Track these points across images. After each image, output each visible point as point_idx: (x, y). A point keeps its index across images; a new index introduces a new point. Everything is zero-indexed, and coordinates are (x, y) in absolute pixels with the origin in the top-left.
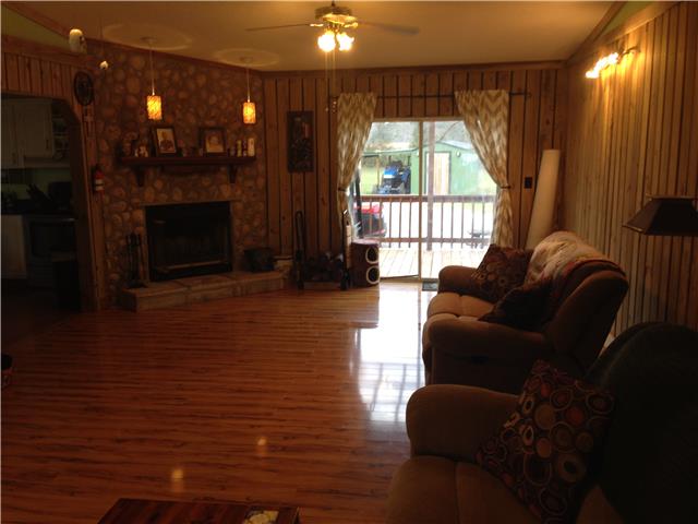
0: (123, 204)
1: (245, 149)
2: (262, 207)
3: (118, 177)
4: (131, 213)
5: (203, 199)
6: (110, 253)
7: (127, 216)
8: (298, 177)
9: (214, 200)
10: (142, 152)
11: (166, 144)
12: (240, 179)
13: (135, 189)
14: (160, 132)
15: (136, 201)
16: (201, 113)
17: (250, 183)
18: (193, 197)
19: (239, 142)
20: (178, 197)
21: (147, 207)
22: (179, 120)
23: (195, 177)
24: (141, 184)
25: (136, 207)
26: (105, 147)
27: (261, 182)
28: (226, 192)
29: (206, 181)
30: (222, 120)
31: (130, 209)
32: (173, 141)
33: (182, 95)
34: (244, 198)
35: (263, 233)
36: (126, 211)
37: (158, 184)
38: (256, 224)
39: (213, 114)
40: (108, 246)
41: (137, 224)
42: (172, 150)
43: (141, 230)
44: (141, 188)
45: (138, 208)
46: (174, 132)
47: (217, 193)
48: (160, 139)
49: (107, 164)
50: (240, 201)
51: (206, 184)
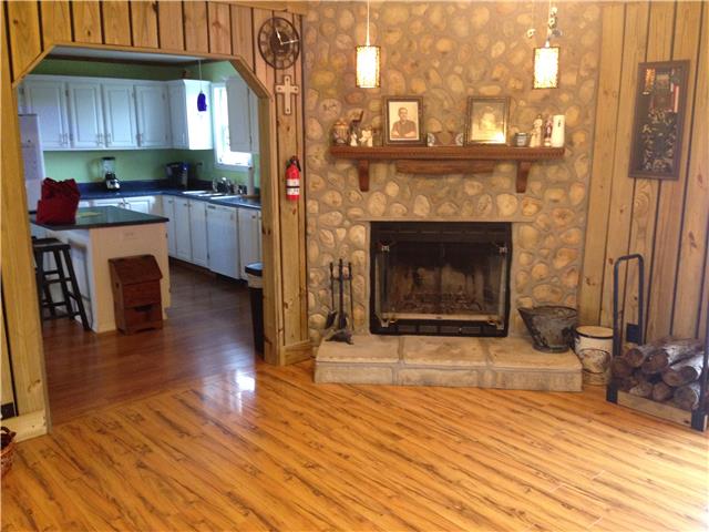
0: (336, 217)
1: (546, 135)
2: (574, 236)
3: (332, 176)
4: (348, 229)
5: (465, 216)
6: (315, 284)
7: (342, 233)
8: (646, 187)
9: (485, 218)
10: (363, 140)
11: (404, 125)
12: (534, 186)
13: (355, 195)
14: (394, 107)
15: (355, 212)
16: (475, 73)
17: (554, 194)
18: (447, 213)
19: (539, 123)
20: (422, 211)
21: (372, 222)
22: (435, 87)
23: (452, 180)
24: (364, 188)
25: (355, 222)
26: (315, 130)
27: (577, 193)
28: (505, 207)
29: (472, 187)
30: (512, 83)
31: (347, 223)
32: (417, 122)
33: (443, 45)
34: (541, 219)
35: (572, 281)
36: (341, 226)
37: (392, 189)
38: (560, 264)
39: (496, 74)
40: (312, 275)
41: (354, 247)
42: (414, 135)
43: (362, 257)
44: (364, 194)
45: (358, 223)
46: (421, 107)
47: (490, 207)
48: (394, 118)
49: (317, 155)
50: (530, 224)
51: (471, 192)
